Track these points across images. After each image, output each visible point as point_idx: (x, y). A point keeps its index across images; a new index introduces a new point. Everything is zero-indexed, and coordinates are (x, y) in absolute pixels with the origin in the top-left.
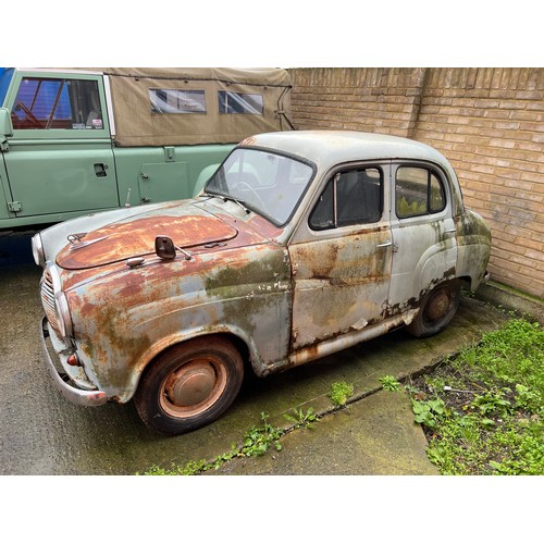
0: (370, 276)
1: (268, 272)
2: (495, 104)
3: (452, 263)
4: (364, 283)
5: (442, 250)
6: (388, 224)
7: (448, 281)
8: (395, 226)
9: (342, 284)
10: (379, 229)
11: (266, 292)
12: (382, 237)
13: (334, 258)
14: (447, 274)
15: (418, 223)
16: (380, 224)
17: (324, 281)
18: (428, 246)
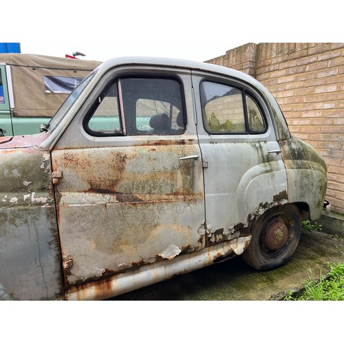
0: (176, 194)
1: (13, 179)
2: (314, 59)
3: (282, 186)
4: (168, 201)
5: (267, 172)
6: (194, 137)
7: (280, 206)
8: (205, 141)
9: (135, 201)
10: (183, 142)
11: (8, 204)
12: (187, 150)
13: (121, 169)
14: (277, 198)
15: (234, 141)
16: (184, 137)
17: (107, 196)
18: (249, 165)
